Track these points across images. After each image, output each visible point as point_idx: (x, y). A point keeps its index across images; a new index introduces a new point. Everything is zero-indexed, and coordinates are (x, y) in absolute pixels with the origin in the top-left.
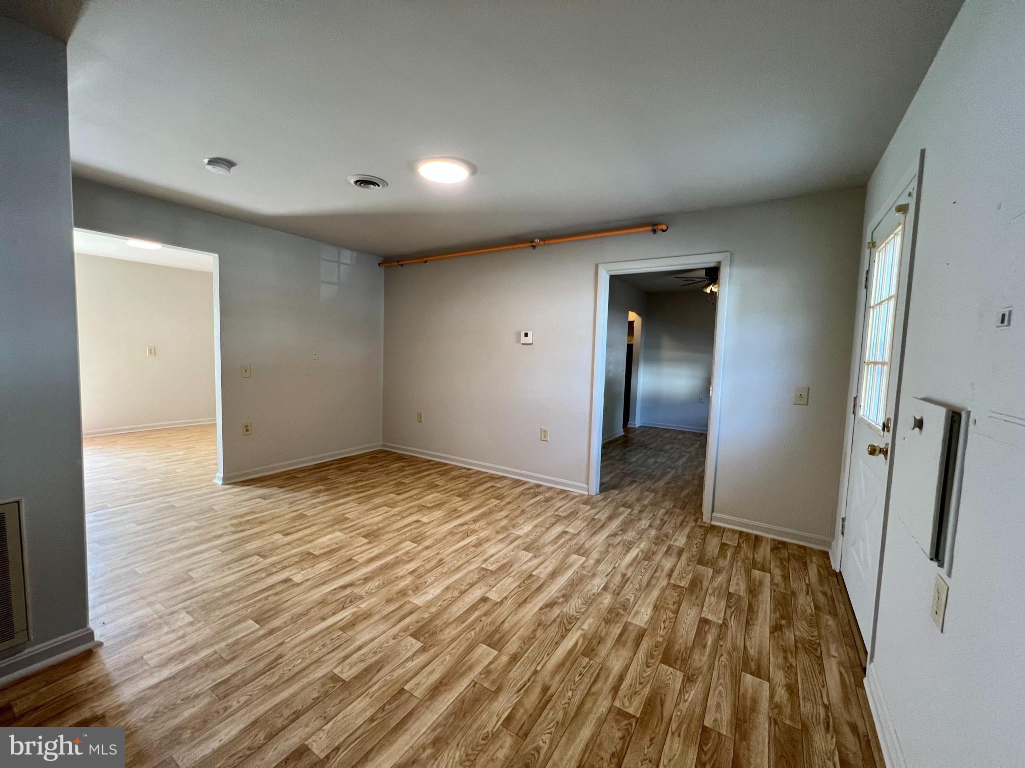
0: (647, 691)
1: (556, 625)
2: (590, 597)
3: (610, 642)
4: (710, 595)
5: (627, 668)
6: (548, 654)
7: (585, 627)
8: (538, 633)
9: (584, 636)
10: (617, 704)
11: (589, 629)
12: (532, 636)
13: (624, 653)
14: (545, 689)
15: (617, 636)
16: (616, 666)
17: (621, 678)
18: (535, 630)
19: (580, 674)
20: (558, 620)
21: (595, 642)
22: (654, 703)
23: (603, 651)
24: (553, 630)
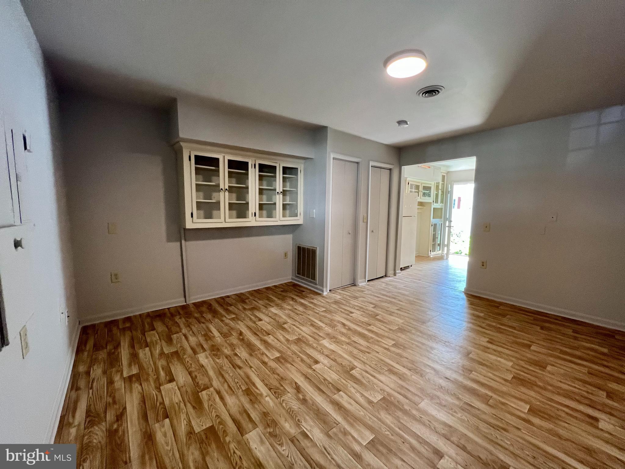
0: (206, 405)
1: (278, 385)
2: (296, 416)
3: (248, 406)
4: (180, 401)
5: (225, 405)
6: (258, 375)
7: (267, 399)
8: (276, 376)
9: (261, 395)
10: (212, 389)
11: (265, 401)
12: (275, 372)
13: (234, 410)
14: (240, 368)
15: (249, 412)
16: (230, 400)
17: (222, 398)
18: (279, 375)
19: (237, 382)
20: (282, 388)
21: (252, 398)
22: (198, 404)
23: (244, 400)
24: (275, 383)
